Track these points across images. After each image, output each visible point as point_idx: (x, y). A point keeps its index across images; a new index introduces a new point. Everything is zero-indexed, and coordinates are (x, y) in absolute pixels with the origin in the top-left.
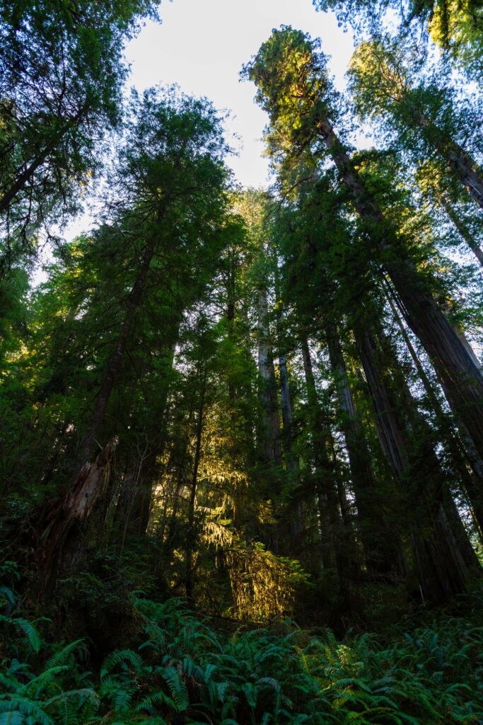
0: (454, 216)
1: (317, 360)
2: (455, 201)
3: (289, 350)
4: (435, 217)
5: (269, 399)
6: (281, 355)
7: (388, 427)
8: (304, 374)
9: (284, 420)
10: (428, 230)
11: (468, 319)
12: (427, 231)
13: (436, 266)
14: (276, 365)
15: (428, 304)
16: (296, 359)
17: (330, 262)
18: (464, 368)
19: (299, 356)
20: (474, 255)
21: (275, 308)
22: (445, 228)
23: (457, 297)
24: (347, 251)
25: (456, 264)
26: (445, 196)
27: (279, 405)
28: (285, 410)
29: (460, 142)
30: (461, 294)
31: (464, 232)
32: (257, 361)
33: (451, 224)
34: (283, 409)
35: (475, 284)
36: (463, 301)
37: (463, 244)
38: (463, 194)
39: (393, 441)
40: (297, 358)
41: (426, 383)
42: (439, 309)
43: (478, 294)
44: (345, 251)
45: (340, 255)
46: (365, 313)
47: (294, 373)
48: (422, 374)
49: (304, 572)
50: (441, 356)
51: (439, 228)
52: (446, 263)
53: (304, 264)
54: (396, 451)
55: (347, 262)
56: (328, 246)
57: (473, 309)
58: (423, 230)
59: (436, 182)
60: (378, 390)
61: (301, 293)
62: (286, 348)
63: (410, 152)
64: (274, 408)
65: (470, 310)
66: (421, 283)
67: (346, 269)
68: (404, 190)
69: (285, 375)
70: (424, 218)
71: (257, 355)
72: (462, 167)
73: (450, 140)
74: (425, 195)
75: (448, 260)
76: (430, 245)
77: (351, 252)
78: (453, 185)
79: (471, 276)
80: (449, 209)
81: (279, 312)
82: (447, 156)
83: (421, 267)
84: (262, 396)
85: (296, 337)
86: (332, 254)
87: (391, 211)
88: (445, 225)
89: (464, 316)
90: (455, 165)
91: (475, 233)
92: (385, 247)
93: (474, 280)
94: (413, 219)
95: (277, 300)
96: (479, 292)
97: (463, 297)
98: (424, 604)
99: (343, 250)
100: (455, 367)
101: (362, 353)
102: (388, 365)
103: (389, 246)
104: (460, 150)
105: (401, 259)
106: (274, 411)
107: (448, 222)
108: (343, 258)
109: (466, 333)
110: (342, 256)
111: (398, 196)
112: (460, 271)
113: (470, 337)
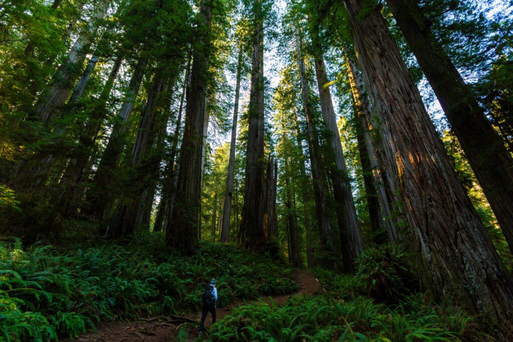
0: (240, 58)
1: (122, 77)
2: (245, 51)
3: (103, 55)
4: (233, 51)
5: (67, 78)
6: (96, 55)
7: (142, 139)
8: (107, 79)
9: (71, 98)
10: (227, 55)
11: (215, 111)
12: (225, 54)
13: (219, 76)
14: (88, 59)
15: (202, 89)
16: (106, 66)
17: (166, 22)
18: (197, 131)
19: (110, 65)
20: (236, 84)
21: (110, 19)
22: (233, 60)
23: (217, 97)
24: (180, 25)
25: (227, 82)
26: (244, 45)
27: (73, 87)
28: (76, 93)
29: (264, 25)
30: (220, 97)
31: (239, 68)
32: (72, 45)
33: (237, 61)
34: (74, 91)
35: (228, 97)
36: (219, 101)
37: (235, 74)
38: (250, 51)
39: (140, 149)
40: (109, 66)
41: (178, 128)
42: (205, 94)
43: (226, 103)
44: (179, 23)
45: (174, 23)
46: (168, 68)
47: (99, 73)
48: (178, 123)
49: (15, 199)
50: (191, 118)
51: (231, 58)
52: (224, 78)
53: (148, 7)
54: (138, 153)
55: (176, 30)
56: (171, 11)
57: (220, 108)
58: (224, 53)
59: (244, 34)
60: (148, 116)
61: (135, 24)
62: (104, 53)
63: (244, 6)
64: (67, 86)
65: (219, 107)
66: (205, 75)
67: (172, 33)
68: (229, 23)
69: (90, 69)
70: (228, 46)
71: (75, 41)
72: (257, 37)
73: (262, 19)
74: (236, 35)
75: (225, 77)
76: (222, 63)
77: (181, 27)
78: (249, 43)
79: (229, 92)
80: (241, 52)
81: (112, 25)
82: (255, 25)
83: (211, 69)
84: (61, 72)
85: (115, 51)
86: (170, 17)
87: (217, 28)
88: (235, 59)
89: (214, 108)
90: (256, 33)
91: (242, 73)
92: (201, 42)
93: (229, 95)
94: (223, 42)
95: (115, 16)
96: (227, 102)
97: (220, 99)
98: (105, 237)
99: (178, 21)
100: (194, 128)
101: (152, 90)
102: (163, 106)
103: (203, 43)
104: (262, 29)
105: (204, 55)
106: (66, 88)
107: (236, 58)
108: (174, 26)
109: (210, 117)
110: (174, 25)
111: (225, 24)
112: (226, 86)
113: (211, 120)
